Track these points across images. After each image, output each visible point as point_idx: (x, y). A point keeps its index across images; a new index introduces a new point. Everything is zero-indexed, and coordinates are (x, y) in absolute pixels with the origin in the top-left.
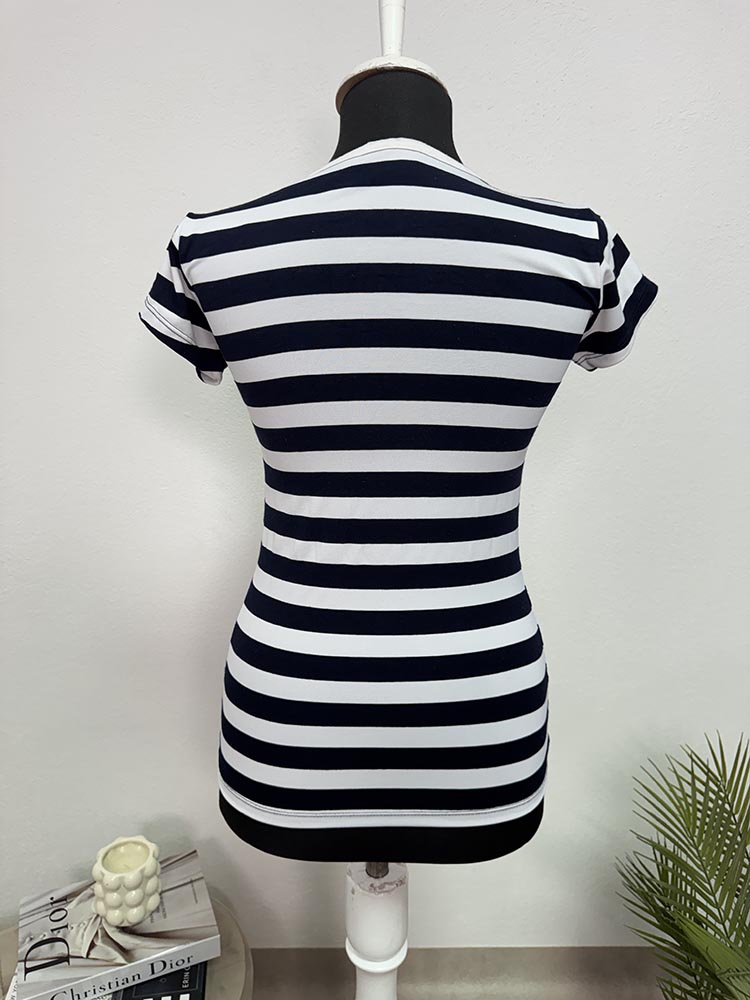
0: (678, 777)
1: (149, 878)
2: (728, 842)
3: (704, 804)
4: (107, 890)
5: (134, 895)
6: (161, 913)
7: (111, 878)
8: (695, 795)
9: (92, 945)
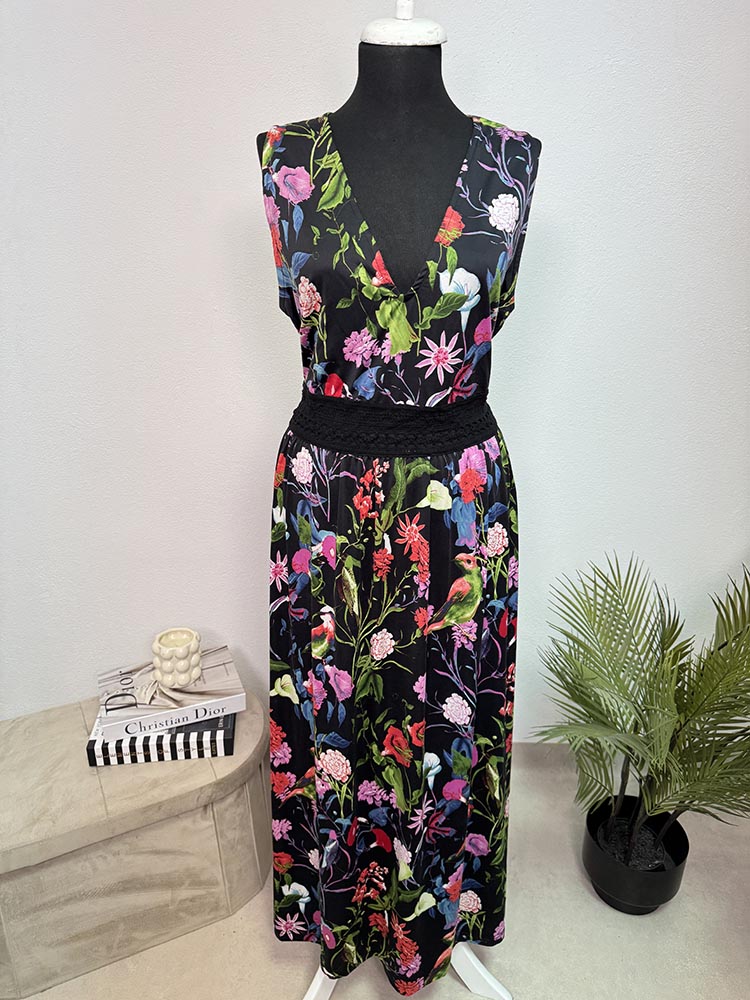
0: (584, 585)
1: (195, 653)
2: (618, 632)
3: (602, 605)
4: (163, 659)
5: (182, 664)
6: (202, 681)
7: (166, 652)
8: (595, 597)
9: (153, 698)
